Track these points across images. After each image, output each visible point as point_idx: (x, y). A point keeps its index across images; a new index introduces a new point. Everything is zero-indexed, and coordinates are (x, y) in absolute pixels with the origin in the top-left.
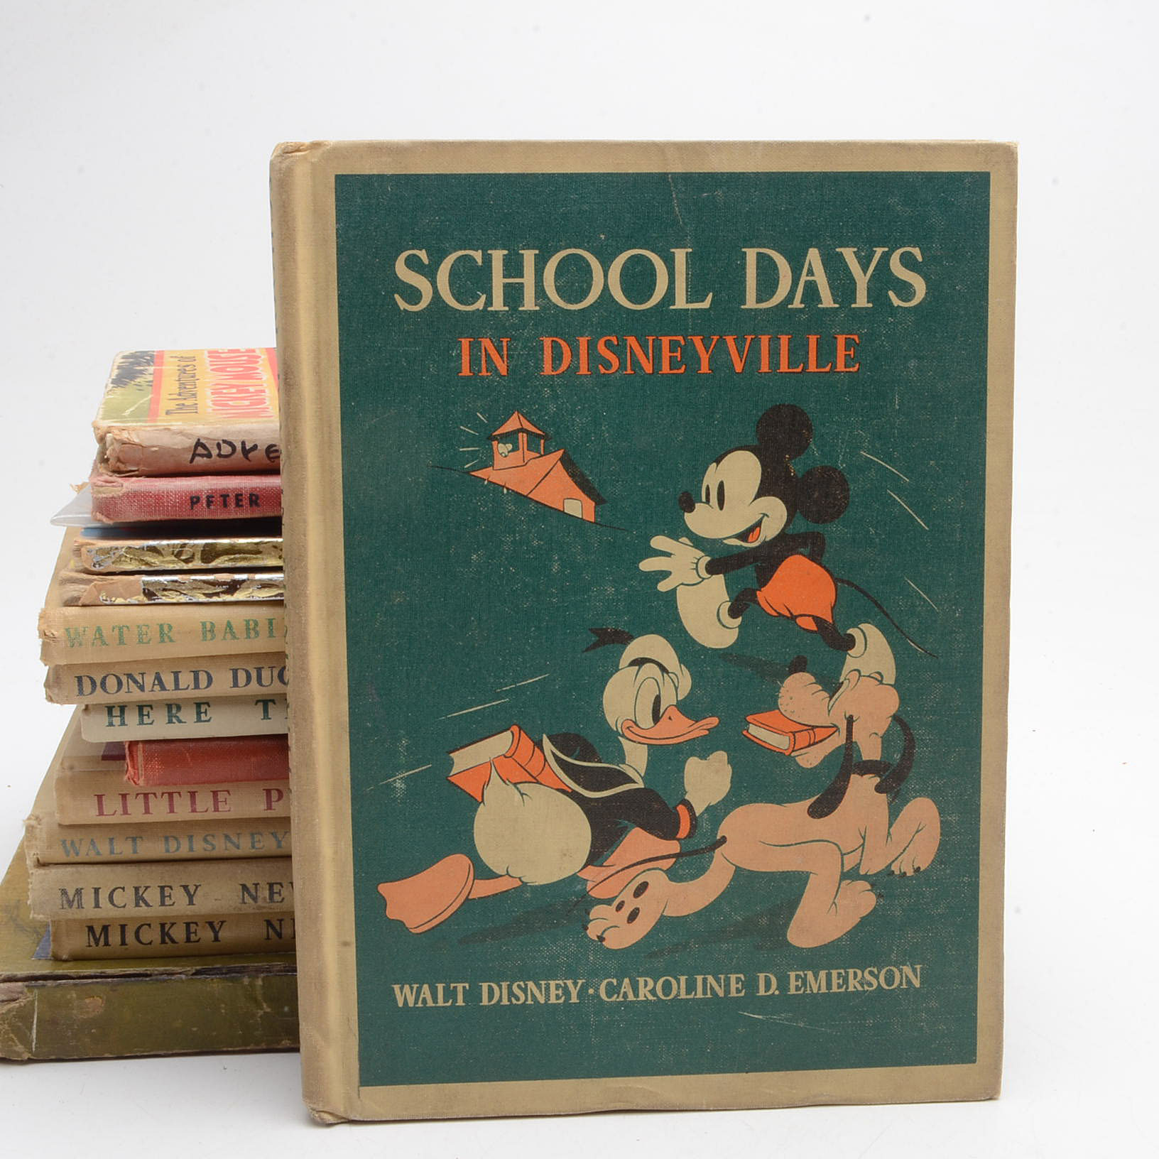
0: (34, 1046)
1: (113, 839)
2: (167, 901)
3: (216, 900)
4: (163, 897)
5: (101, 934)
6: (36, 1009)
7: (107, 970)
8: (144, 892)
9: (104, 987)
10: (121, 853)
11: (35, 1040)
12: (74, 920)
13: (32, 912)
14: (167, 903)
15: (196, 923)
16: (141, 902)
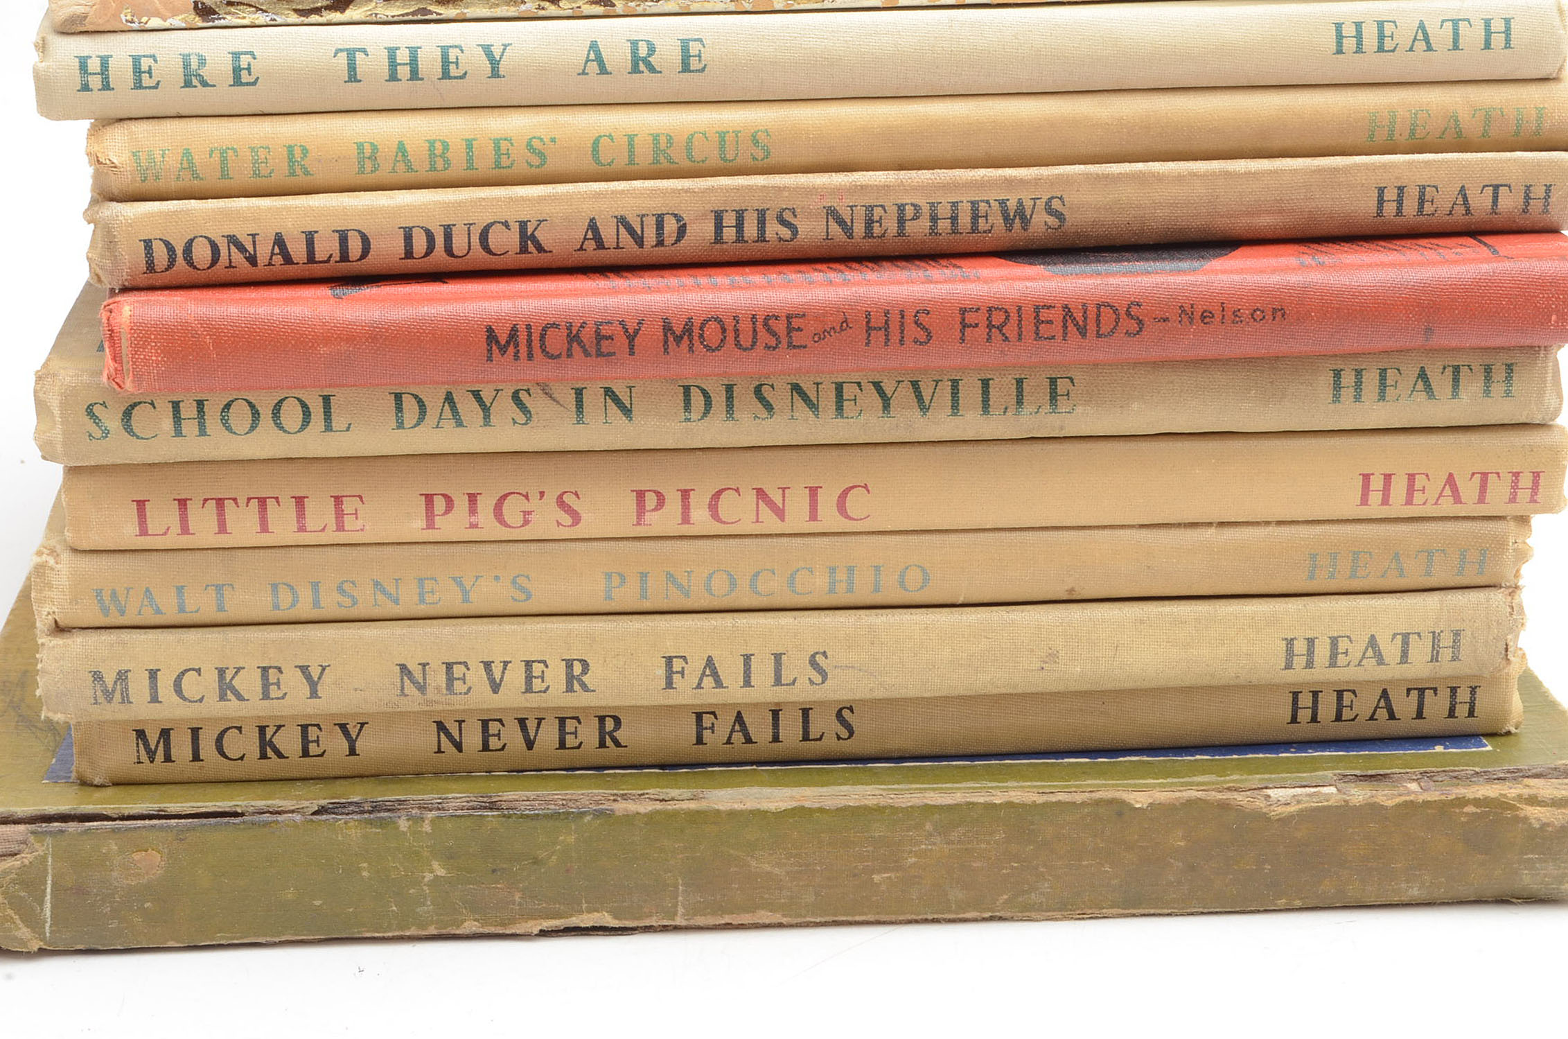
0: (47, 928)
1: (183, 587)
2: (274, 692)
3: (356, 690)
4: (266, 686)
5: (158, 742)
6: (50, 871)
7: (168, 805)
8: (233, 677)
9: (164, 834)
10: (197, 612)
11: (49, 920)
12: (115, 722)
13: (44, 708)
14: (272, 695)
15: (318, 726)
16: (229, 692)
